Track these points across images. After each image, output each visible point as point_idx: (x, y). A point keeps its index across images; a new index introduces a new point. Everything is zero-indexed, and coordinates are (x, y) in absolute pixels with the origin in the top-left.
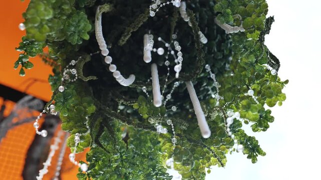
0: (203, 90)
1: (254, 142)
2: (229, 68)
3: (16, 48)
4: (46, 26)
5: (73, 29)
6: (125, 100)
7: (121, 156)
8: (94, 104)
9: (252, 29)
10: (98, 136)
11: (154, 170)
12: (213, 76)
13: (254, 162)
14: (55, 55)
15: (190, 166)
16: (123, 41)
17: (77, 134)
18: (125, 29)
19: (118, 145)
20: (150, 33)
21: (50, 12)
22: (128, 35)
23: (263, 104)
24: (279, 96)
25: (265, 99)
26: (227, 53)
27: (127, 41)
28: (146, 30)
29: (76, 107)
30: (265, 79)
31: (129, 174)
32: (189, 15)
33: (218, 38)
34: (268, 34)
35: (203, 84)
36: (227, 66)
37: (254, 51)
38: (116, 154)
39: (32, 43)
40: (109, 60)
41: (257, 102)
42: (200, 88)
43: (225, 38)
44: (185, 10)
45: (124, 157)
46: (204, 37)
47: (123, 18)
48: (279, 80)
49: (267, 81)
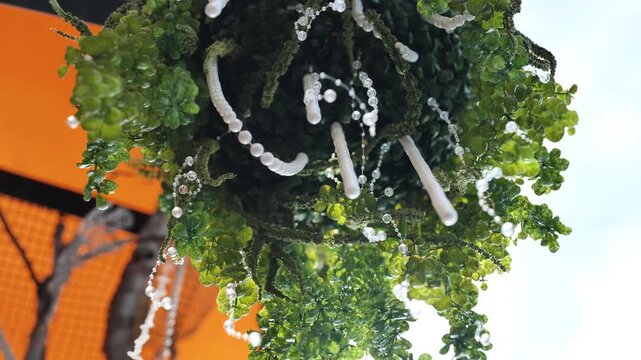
0: (436, 146)
1: (544, 215)
2: (472, 93)
3: (78, 164)
4: (114, 109)
5: (166, 101)
6: (301, 202)
7: (319, 303)
8: (248, 224)
9: (488, 12)
10: (271, 278)
11: (383, 310)
12: (444, 115)
13: (553, 250)
14: (154, 156)
15: (442, 287)
16: (268, 98)
17: (229, 285)
18: (265, 76)
19: (309, 284)
20: (311, 70)
21: (114, 82)
22: (273, 85)
23: (541, 141)
24: (564, 118)
25: (541, 131)
26: (460, 68)
27: (276, 95)
28: (305, 67)
29: (217, 239)
30: (533, 94)
31: (342, 329)
32: (370, 18)
33: (436, 45)
34: (519, 12)
35: (432, 135)
36: (467, 90)
37: (500, 49)
38: (309, 301)
39: (104, 145)
40: (246, 138)
41: (528, 140)
42: (430, 142)
43: (450, 42)
44: (361, 12)
45: (324, 302)
46: (409, 50)
47: (256, 57)
48: (560, 89)
49: (538, 97)
